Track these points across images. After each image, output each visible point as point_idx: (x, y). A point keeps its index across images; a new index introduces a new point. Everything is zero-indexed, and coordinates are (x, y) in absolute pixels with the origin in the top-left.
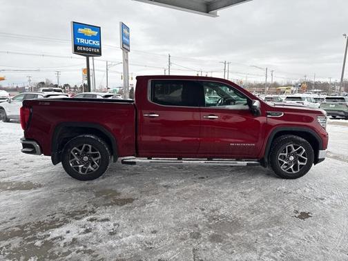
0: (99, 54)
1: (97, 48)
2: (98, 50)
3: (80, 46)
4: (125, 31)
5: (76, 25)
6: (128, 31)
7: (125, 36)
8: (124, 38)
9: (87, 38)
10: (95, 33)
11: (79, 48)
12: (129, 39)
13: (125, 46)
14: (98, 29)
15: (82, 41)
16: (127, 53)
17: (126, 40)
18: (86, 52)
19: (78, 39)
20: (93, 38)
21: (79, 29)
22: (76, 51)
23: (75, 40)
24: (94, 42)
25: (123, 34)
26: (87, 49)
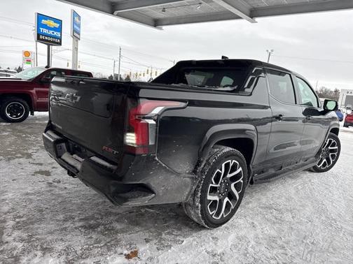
0: (60, 44)
1: (58, 38)
2: (59, 41)
3: (43, 35)
4: (76, 19)
5: (40, 17)
6: (80, 19)
7: (76, 24)
8: (75, 26)
9: (49, 28)
10: (57, 25)
11: (41, 37)
12: (80, 27)
13: (75, 34)
14: (60, 22)
15: (45, 31)
16: (77, 41)
17: (77, 28)
18: (47, 41)
19: (41, 29)
20: (55, 29)
21: (43, 21)
22: (39, 39)
23: (38, 30)
24: (55, 33)
25: (74, 23)
26: (49, 39)
